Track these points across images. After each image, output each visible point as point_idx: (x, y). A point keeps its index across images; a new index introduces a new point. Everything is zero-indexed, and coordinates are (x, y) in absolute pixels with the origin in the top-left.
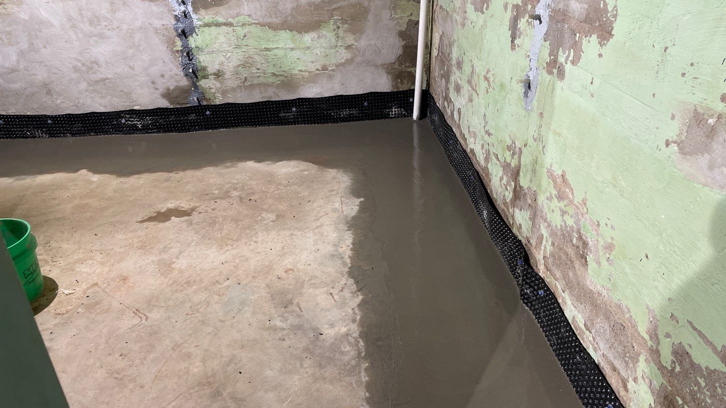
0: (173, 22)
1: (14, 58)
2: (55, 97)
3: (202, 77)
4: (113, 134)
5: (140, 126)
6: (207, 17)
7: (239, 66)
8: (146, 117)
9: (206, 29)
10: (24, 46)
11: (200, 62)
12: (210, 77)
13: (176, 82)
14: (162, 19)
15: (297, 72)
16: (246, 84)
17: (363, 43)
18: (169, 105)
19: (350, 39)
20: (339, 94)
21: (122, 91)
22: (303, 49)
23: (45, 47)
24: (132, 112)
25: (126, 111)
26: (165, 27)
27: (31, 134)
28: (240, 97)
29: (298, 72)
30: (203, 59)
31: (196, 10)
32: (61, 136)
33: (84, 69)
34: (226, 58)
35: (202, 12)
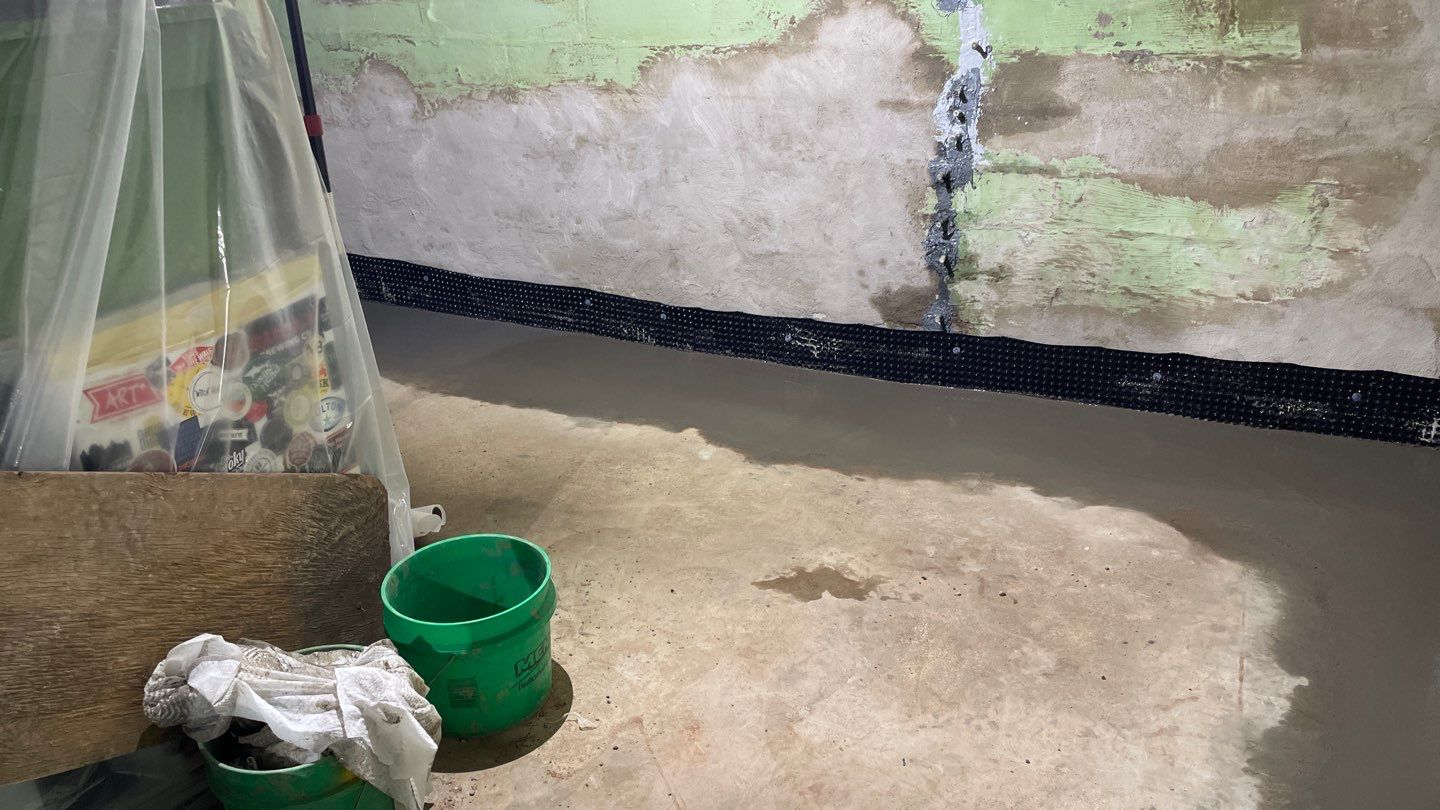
0: (931, 156)
1: (632, 193)
2: (682, 272)
3: (963, 276)
4: (765, 359)
5: (815, 353)
6: (1004, 153)
7: (1050, 262)
8: (832, 337)
9: (997, 178)
10: (652, 173)
11: (965, 243)
12: (980, 277)
13: (907, 278)
14: (910, 148)
15: (1186, 294)
16: (1056, 303)
17: (1385, 248)
18: (881, 321)
19: (1351, 236)
20: (1285, 361)
21: (799, 280)
22: (1217, 243)
23: (686, 180)
24: (809, 325)
25: (799, 320)
26: (911, 165)
27: (630, 333)
28: (1036, 329)
29: (1191, 295)
30: (974, 239)
31: (984, 134)
32: (675, 346)
33: (742, 229)
34: (1024, 242)
35: (998, 140)
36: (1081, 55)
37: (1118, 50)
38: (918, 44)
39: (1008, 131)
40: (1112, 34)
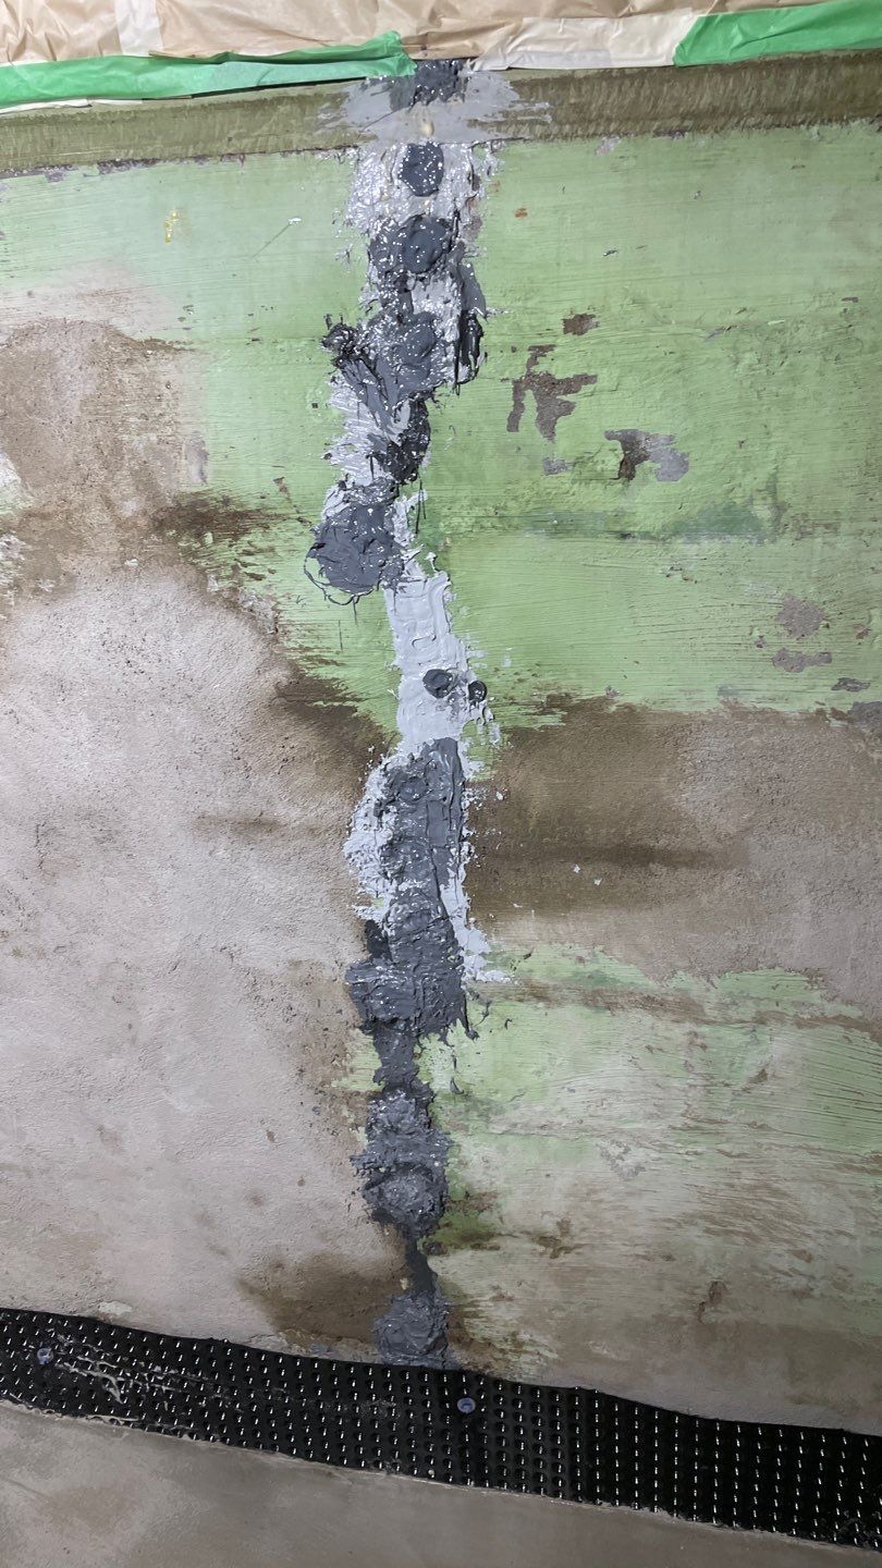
0: (351, 954)
3: (464, 1239)
5: (117, 1394)
6: (545, 955)
7: (689, 1220)
8: (151, 1362)
9: (529, 1015)
11: (463, 1164)
12: (508, 1245)
13: (323, 1236)
14: (292, 932)
16: (711, 1316)
18: (268, 1329)
21: (52, 1228)
24: (93, 1330)
25: (65, 1318)
26: (302, 973)
30: (485, 1156)
31: (487, 903)
34: (615, 1167)
35: (526, 928)
36: (741, 714)
37: (846, 701)
38: (281, 675)
39: (552, 902)
40: (826, 658)
